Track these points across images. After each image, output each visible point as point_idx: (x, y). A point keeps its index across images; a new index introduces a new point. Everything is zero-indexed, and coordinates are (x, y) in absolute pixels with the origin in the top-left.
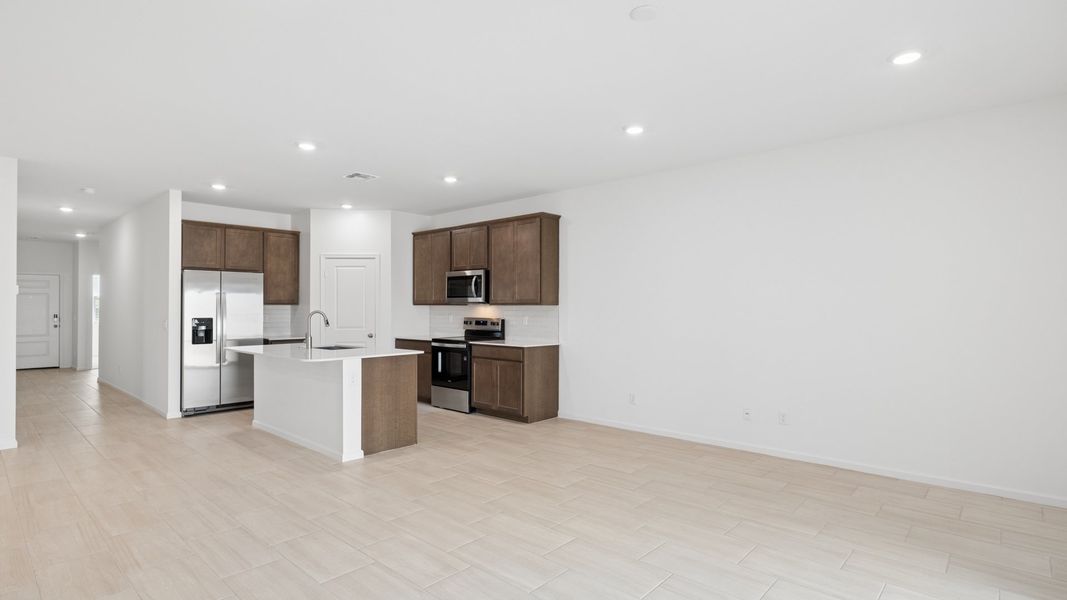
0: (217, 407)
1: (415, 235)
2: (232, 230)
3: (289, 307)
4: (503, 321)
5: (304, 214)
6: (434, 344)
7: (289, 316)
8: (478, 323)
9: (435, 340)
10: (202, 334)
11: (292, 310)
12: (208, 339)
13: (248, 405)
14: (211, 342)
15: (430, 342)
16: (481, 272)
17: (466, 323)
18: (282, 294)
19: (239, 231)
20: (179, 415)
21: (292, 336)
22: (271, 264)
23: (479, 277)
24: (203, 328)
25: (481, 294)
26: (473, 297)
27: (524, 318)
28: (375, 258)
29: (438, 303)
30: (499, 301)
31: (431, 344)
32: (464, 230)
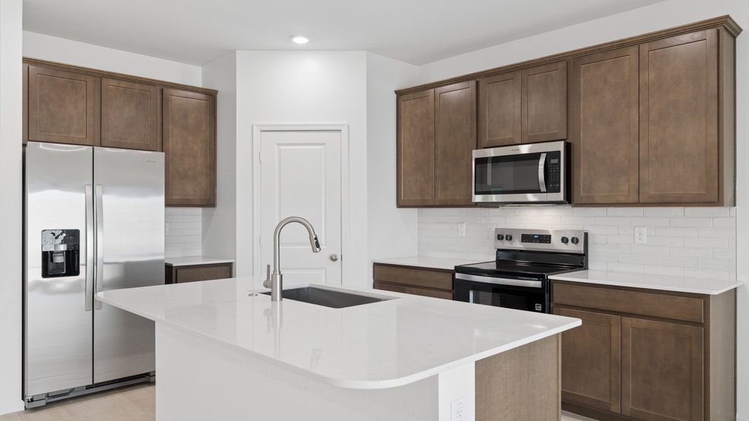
0: (88, 387)
1: (399, 94)
2: (112, 82)
3: (199, 210)
4: (586, 235)
5: (225, 59)
6: (458, 276)
7: (200, 225)
8: (527, 238)
9: (459, 269)
10: (60, 259)
11: (203, 215)
12: (71, 266)
13: (146, 379)
14: (77, 273)
15: (452, 273)
16: (560, 147)
17: (500, 237)
18: (192, 190)
19: (123, 84)
20: (20, 406)
21: (204, 257)
22: (174, 141)
23: (556, 154)
24: (63, 248)
25: (560, 187)
26: (538, 191)
27: (637, 229)
28: (340, 131)
29: (450, 203)
30: (598, 200)
31: (454, 275)
32: (508, 76)
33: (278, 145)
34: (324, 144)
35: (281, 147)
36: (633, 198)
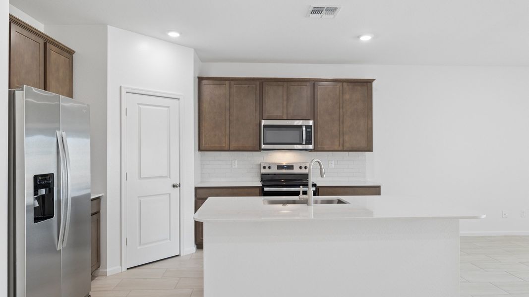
1: (201, 79)
8: (280, 167)
16: (311, 123)
17: (264, 167)
25: (312, 142)
26: (301, 144)
27: (330, 162)
28: (179, 99)
29: (241, 149)
30: (326, 149)
31: (263, 189)
32: (279, 83)
33: (138, 104)
34: (168, 107)
35: (141, 106)
36: (341, 148)
